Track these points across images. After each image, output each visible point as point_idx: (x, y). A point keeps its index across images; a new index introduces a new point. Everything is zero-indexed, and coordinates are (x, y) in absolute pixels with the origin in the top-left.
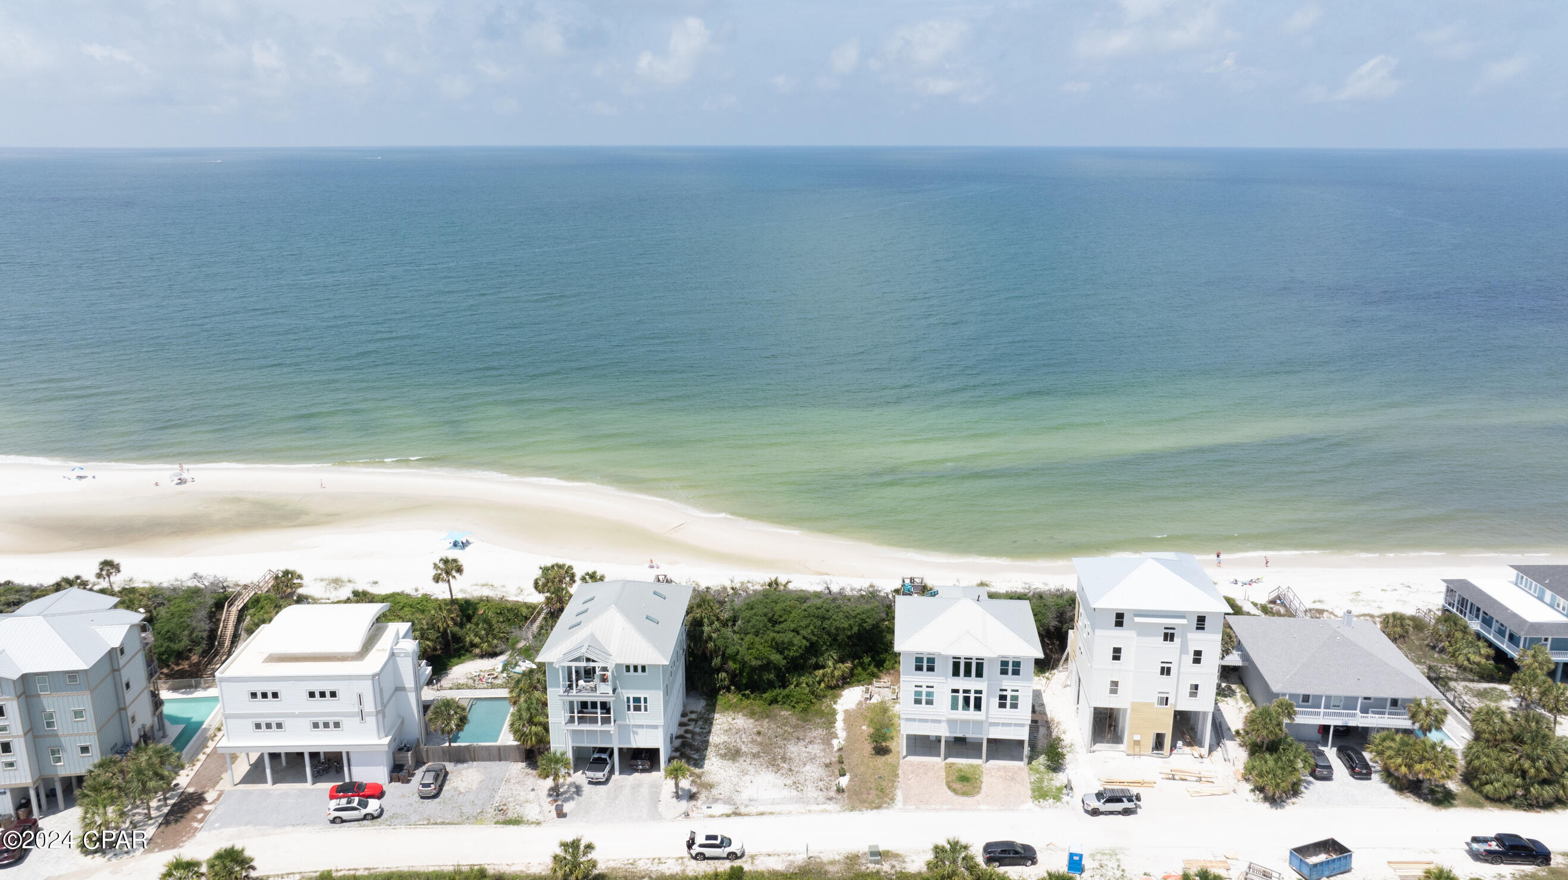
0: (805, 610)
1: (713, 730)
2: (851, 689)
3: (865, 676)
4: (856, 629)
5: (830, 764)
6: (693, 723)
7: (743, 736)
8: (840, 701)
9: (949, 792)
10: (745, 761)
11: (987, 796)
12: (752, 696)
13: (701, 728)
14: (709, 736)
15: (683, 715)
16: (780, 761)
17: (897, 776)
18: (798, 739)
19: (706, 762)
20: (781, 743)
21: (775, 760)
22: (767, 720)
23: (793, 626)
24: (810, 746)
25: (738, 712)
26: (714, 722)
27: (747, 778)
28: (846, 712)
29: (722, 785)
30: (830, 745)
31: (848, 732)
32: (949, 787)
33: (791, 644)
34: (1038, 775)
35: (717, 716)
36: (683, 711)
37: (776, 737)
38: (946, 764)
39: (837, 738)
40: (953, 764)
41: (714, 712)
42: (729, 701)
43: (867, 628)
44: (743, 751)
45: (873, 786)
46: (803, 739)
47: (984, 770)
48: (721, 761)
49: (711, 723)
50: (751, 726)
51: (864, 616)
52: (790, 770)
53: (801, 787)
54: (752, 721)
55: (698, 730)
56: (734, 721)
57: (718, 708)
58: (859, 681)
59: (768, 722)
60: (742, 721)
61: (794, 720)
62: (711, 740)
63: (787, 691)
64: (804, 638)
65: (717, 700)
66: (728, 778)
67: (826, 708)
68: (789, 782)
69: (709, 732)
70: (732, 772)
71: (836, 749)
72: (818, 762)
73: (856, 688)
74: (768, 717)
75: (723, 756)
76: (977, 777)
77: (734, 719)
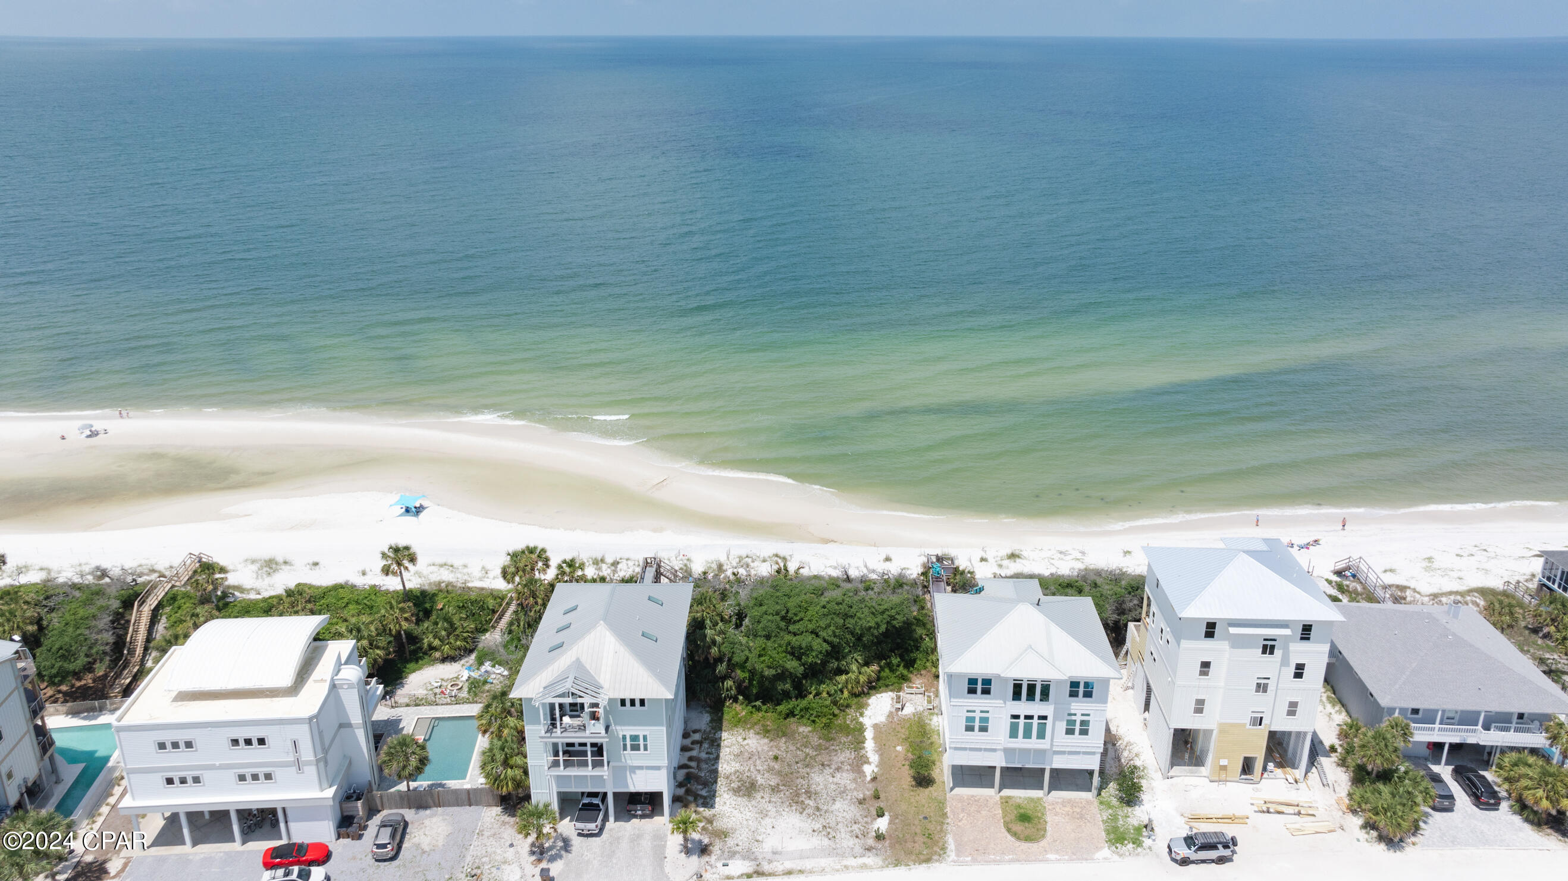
0: (824, 607)
1: (721, 755)
2: (879, 696)
3: (893, 680)
4: (883, 628)
5: (864, 799)
6: (697, 747)
7: (758, 762)
8: (868, 712)
9: (1009, 837)
10: (762, 797)
11: (1055, 841)
12: (764, 708)
13: (707, 753)
14: (718, 763)
15: (686, 735)
16: (804, 795)
17: (945, 815)
18: (823, 765)
19: (717, 800)
20: (803, 771)
21: (798, 795)
22: (784, 739)
23: (811, 626)
24: (838, 775)
25: (749, 729)
26: (722, 744)
27: (768, 821)
28: (876, 726)
29: (738, 832)
30: (861, 773)
31: (881, 755)
32: (1009, 830)
33: (810, 648)
34: (1110, 811)
35: (725, 735)
36: (684, 730)
37: (797, 763)
38: (1001, 798)
39: (869, 763)
40: (1009, 797)
41: (721, 729)
42: (737, 714)
43: (897, 626)
44: (759, 783)
45: (918, 831)
46: (829, 766)
47: (1046, 805)
48: (735, 798)
49: (719, 746)
50: (766, 748)
51: (893, 612)
52: (818, 809)
53: (833, 834)
54: (766, 741)
55: (703, 755)
56: (746, 742)
57: (725, 724)
58: (887, 686)
59: (786, 742)
60: (755, 741)
61: (815, 740)
62: (720, 769)
63: (803, 703)
64: (825, 641)
65: (723, 714)
66: (745, 822)
67: (852, 721)
68: (818, 826)
69: (717, 758)
70: (749, 814)
71: (869, 778)
72: (849, 797)
73: (884, 695)
74: (784, 735)
75: (736, 791)
76: (1039, 815)
77: (745, 739)
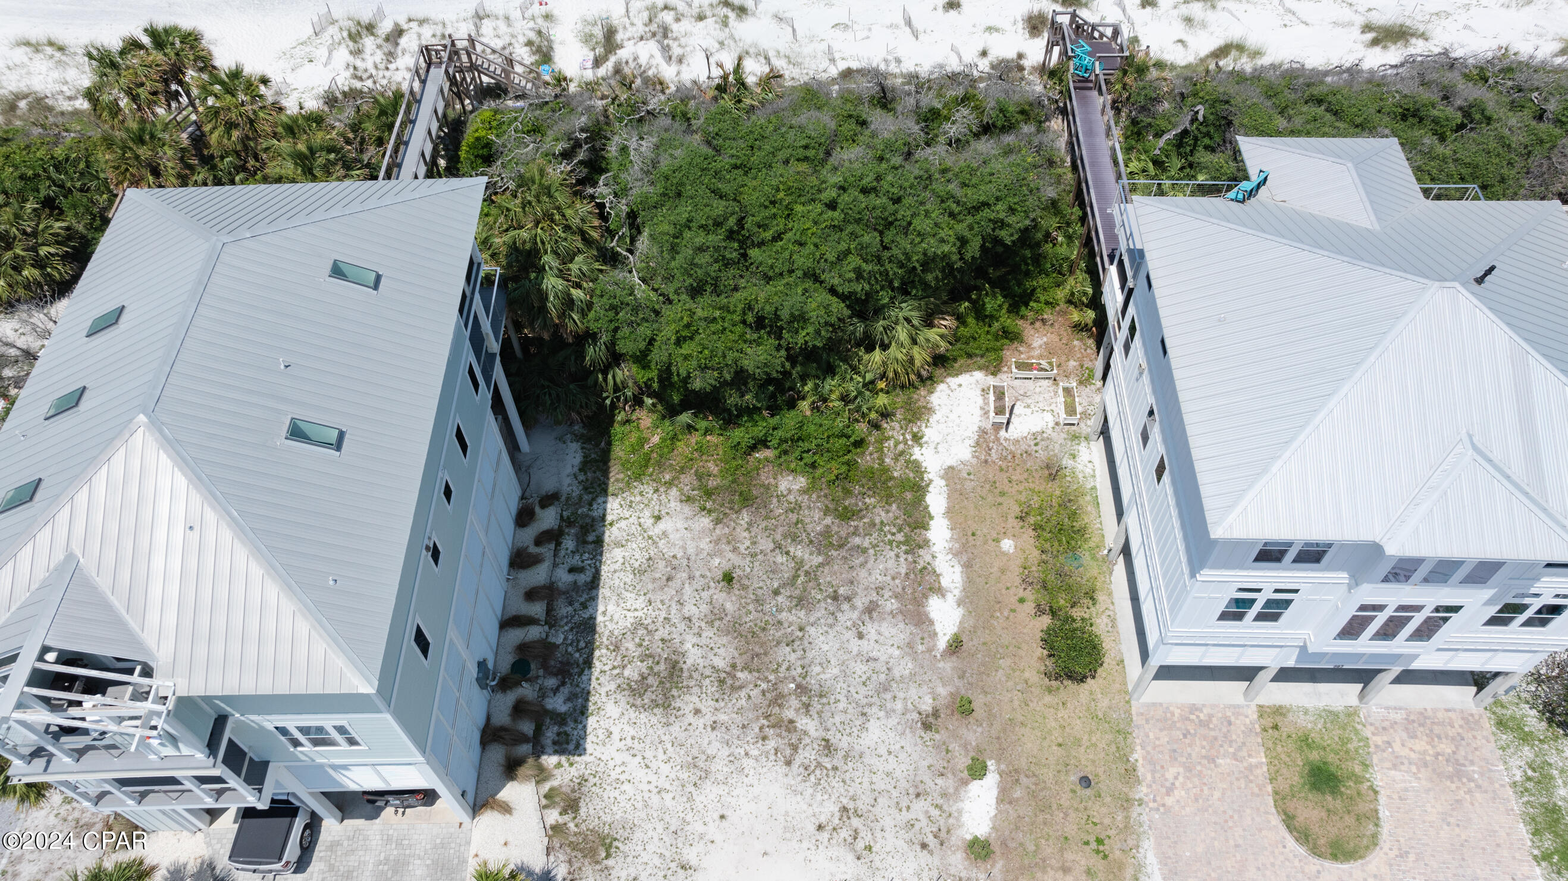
1: (605, 570)
2: (953, 381)
3: (985, 341)
5: (936, 714)
6: (547, 550)
7: (688, 590)
8: (931, 433)
9: (1291, 842)
10: (697, 712)
11: (1403, 855)
12: (702, 424)
13: (571, 570)
14: (594, 599)
15: (524, 517)
16: (794, 702)
17: (1130, 774)
18: (835, 598)
19: (592, 722)
20: (793, 617)
21: (778, 700)
22: (745, 516)
23: (802, 260)
24: (870, 629)
25: (669, 484)
26: (607, 539)
27: (709, 793)
28: (950, 474)
29: (638, 835)
30: (921, 620)
31: (967, 566)
32: (1289, 820)
33: (800, 318)
34: (1527, 752)
35: (614, 507)
36: (523, 498)
37: (776, 593)
38: (1262, 710)
39: (940, 591)
40: (1279, 711)
41: (605, 492)
42: (642, 441)
43: (1008, 241)
44: (689, 662)
45: (1071, 830)
46: (848, 599)
47: (1367, 732)
48: (632, 714)
49: (599, 542)
50: (705, 544)
51: (1000, 210)
52: (828, 747)
53: (865, 837)
54: (705, 522)
55: (563, 577)
56: (662, 525)
57: (616, 475)
58: (970, 356)
59: (750, 524)
60: (681, 525)
61: (816, 520)
62: (600, 619)
63: (789, 420)
64: (835, 292)
65: (609, 444)
66: (655, 800)
67: (896, 459)
68: (828, 810)
69: (594, 583)
70: (665, 769)
71: (942, 643)
72: (899, 706)
73: (964, 379)
74: (746, 500)
75: (636, 690)
76: (1358, 769)
77: (658, 518)
